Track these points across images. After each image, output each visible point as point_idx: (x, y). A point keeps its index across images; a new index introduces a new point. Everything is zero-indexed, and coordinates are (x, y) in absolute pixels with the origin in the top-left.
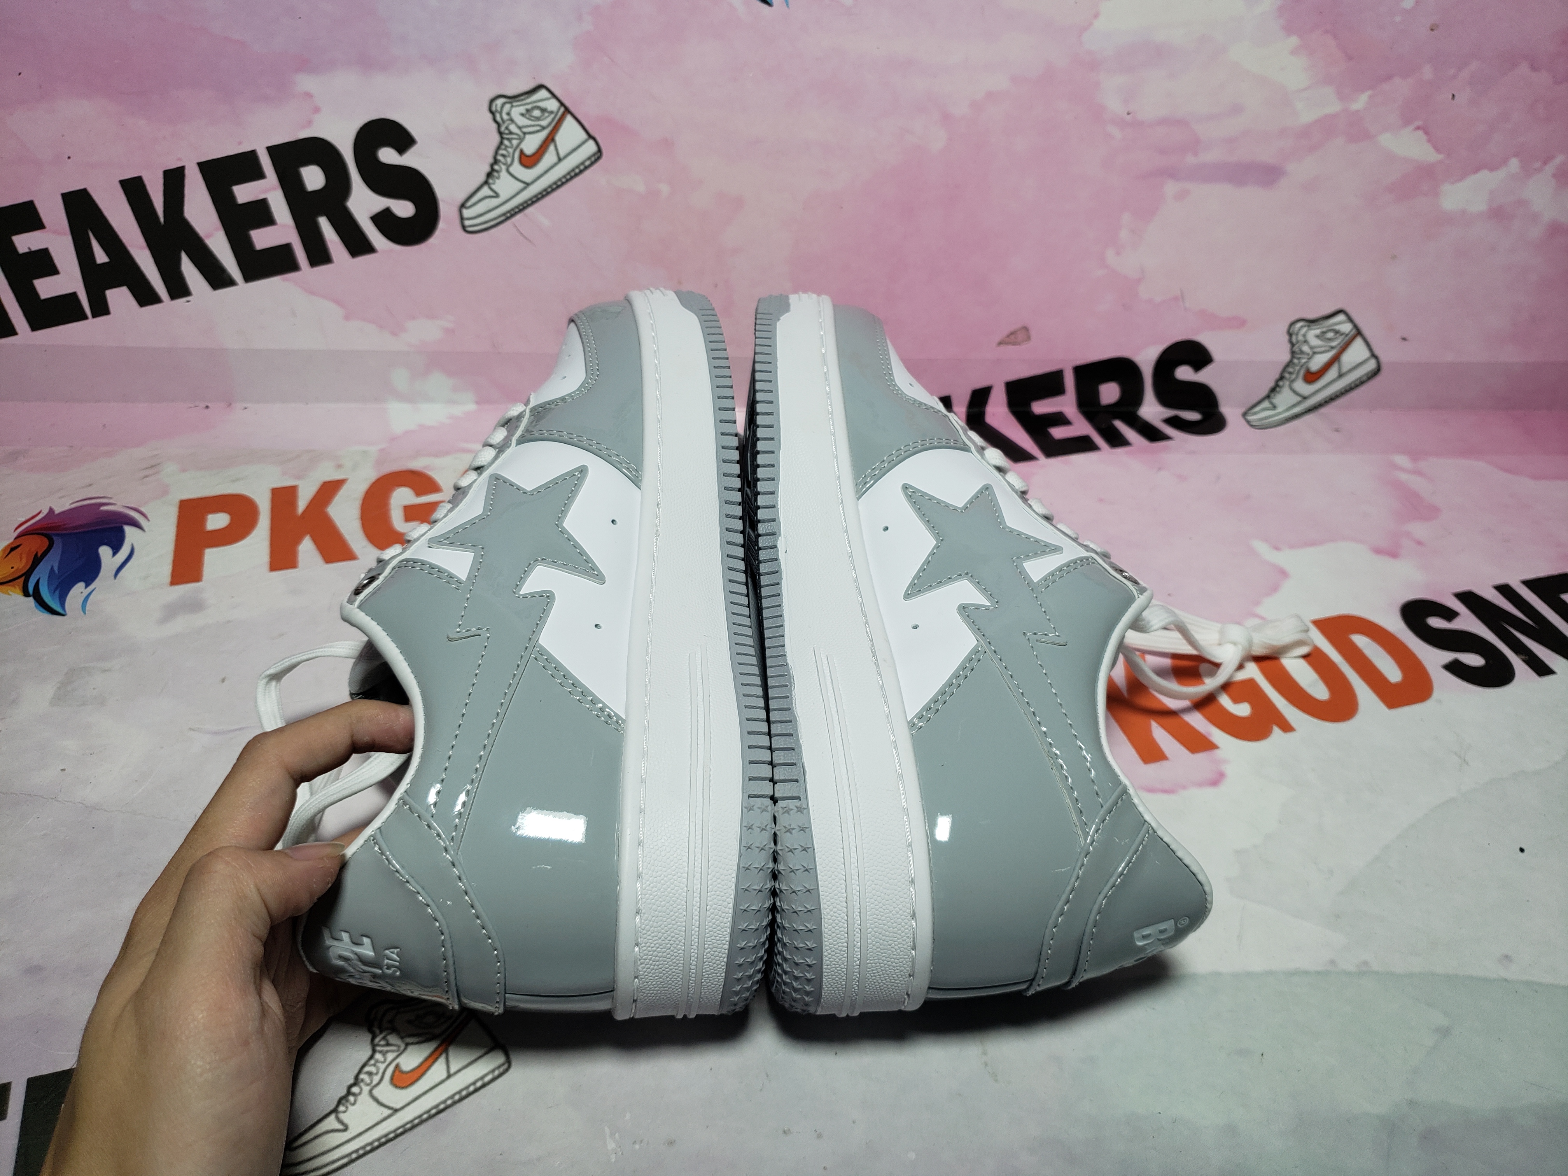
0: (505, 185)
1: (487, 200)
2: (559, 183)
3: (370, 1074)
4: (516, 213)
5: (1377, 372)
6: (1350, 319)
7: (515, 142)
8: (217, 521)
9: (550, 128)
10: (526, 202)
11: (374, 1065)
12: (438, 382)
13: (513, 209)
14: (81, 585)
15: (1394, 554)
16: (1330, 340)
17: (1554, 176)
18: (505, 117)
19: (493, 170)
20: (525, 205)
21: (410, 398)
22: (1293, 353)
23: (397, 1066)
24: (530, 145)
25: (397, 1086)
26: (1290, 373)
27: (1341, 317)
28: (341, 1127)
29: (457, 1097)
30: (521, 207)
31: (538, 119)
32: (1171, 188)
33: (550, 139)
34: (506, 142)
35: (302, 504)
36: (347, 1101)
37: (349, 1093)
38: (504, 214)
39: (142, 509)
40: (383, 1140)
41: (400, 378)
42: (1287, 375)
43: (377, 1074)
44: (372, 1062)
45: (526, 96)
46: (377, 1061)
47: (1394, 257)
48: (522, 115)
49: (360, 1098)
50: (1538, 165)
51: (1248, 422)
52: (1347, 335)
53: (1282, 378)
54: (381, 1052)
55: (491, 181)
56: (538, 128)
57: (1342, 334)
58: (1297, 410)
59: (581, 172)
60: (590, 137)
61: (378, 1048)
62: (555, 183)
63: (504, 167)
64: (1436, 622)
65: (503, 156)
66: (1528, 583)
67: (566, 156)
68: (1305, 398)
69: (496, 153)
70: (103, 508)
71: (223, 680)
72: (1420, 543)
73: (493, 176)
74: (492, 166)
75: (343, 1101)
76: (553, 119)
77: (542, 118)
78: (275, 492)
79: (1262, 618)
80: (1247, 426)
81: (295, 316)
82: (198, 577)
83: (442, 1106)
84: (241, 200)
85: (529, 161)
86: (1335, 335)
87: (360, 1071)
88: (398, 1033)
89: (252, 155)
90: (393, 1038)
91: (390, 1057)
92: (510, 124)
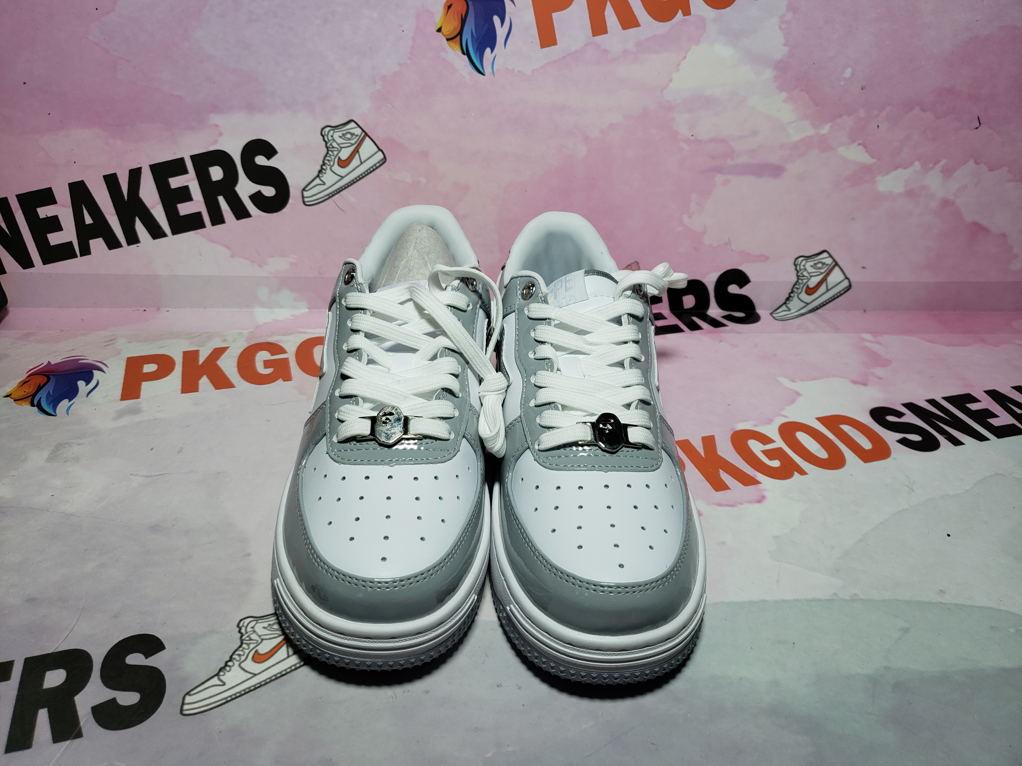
0: (329, 178)
1: (319, 186)
2: (361, 176)
3: (239, 655)
4: (335, 194)
5: (849, 287)
6: (831, 256)
7: (335, 153)
8: (149, 368)
9: (356, 145)
11: (242, 650)
12: (286, 295)
13: (333, 192)
14: (67, 400)
15: (865, 384)
16: (820, 268)
17: (942, 172)
18: (330, 138)
19: (322, 169)
20: (341, 189)
21: (268, 305)
22: (798, 276)
23: (256, 651)
24: (344, 154)
25: (255, 662)
26: (797, 288)
27: (825, 255)
28: (221, 683)
29: (293, 668)
30: (338, 191)
31: (349, 139)
32: (719, 178)
33: (356, 151)
34: (330, 153)
35: (201, 360)
36: (225, 670)
37: (226, 665)
38: (328, 195)
40: (247, 690)
41: (263, 293)
42: (795, 290)
43: (244, 655)
44: (241, 649)
45: (343, 126)
46: (244, 648)
47: (853, 219)
48: (340, 137)
49: (233, 668)
50: (931, 165)
51: (774, 317)
52: (830, 266)
53: (792, 292)
54: (246, 644)
55: (321, 175)
56: (349, 144)
57: (827, 265)
58: (803, 311)
59: (374, 170)
60: (380, 150)
61: (244, 642)
62: (358, 177)
63: (329, 167)
64: (891, 418)
65: (328, 160)
66: (946, 399)
67: (365, 161)
68: (808, 304)
69: (324, 159)
70: (80, 361)
71: (152, 449)
72: (880, 378)
73: (322, 172)
74: (322, 166)
75: (223, 670)
76: (358, 139)
77: (352, 139)
78: (185, 353)
79: (786, 417)
80: (774, 319)
81: (201, 255)
82: (137, 396)
83: (284, 673)
84: (173, 186)
85: (343, 164)
86: (823, 265)
87: (233, 654)
88: (257, 634)
89: (182, 160)
90: (254, 636)
91: (252, 646)
92: (333, 142)
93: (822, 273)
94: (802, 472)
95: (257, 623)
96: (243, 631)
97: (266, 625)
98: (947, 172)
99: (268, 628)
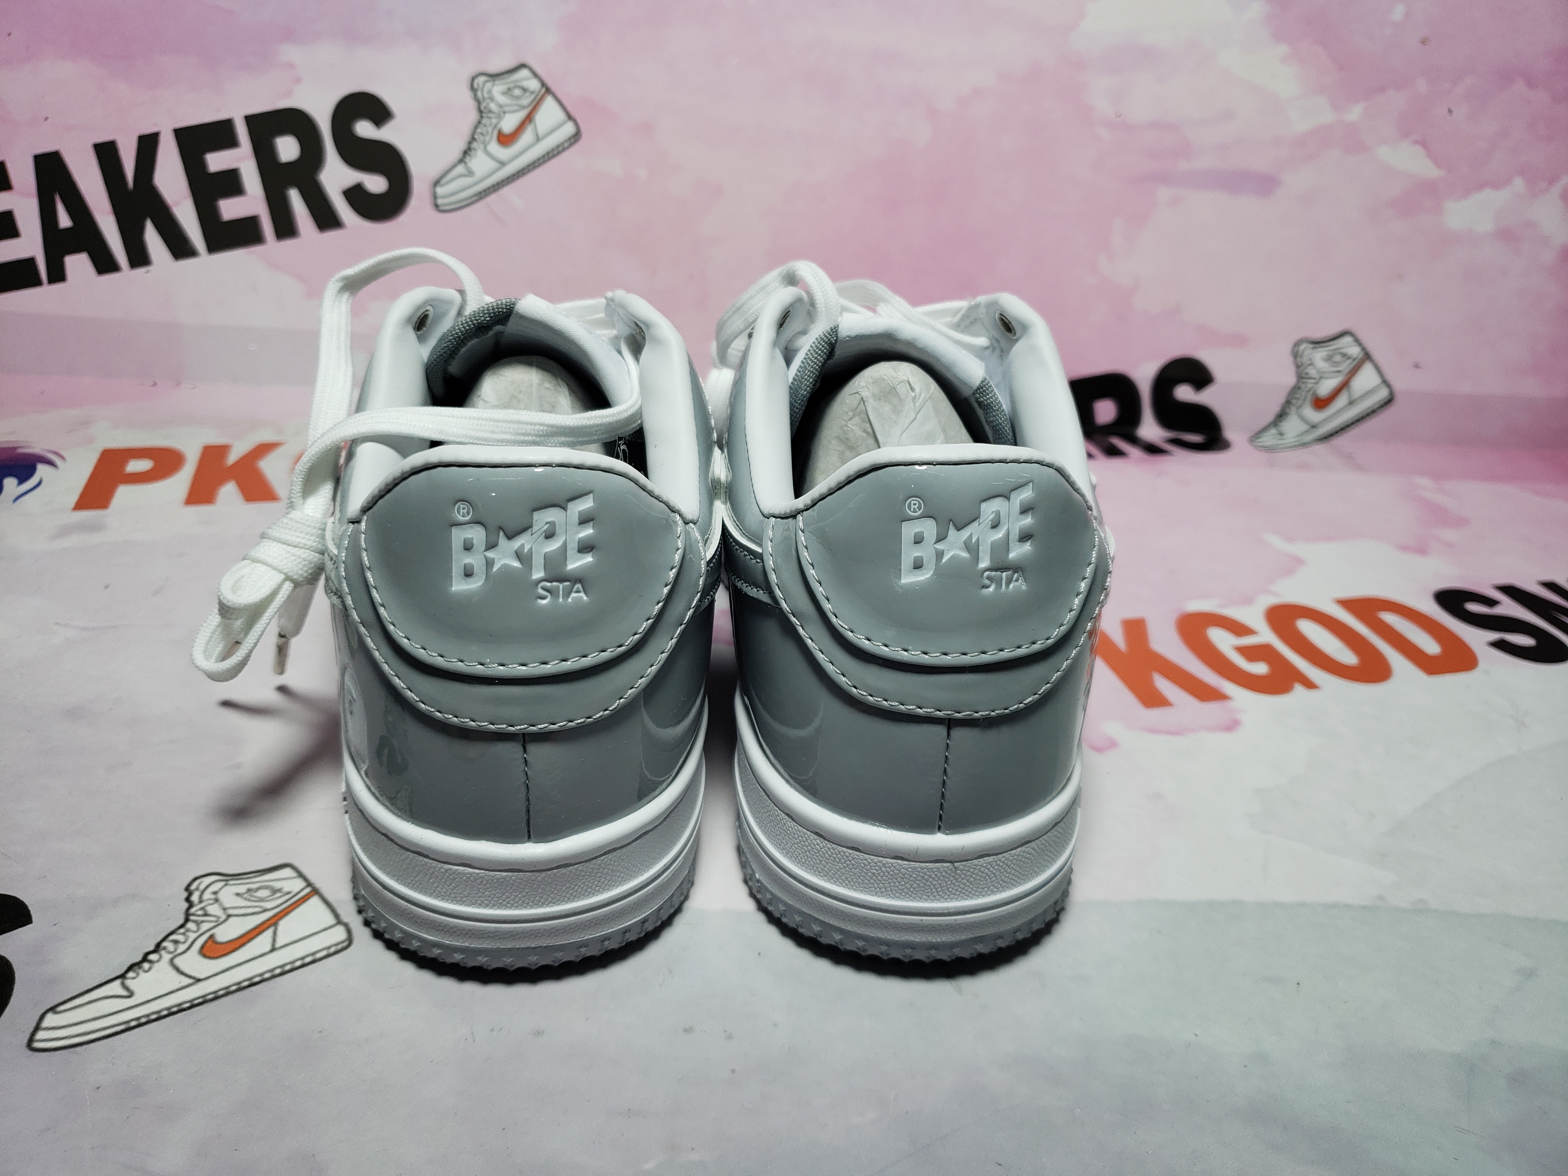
0: (481, 164)
1: (463, 178)
2: (536, 164)
3: (176, 942)
4: (490, 194)
5: (1389, 402)
6: (1357, 341)
8: (139, 466)
9: (530, 108)
10: (501, 182)
11: (184, 934)
13: (485, 189)
15: (1421, 550)
16: (1338, 363)
17: (1562, 198)
18: (486, 95)
19: (469, 148)
20: (500, 185)
22: (1299, 376)
23: (212, 936)
24: (509, 124)
25: (205, 956)
26: (1297, 398)
27: (1348, 339)
28: (125, 993)
29: (278, 971)
30: (496, 187)
31: (518, 98)
32: (1164, 193)
33: (529, 119)
34: (485, 120)
35: (232, 460)
36: (141, 967)
37: (145, 959)
38: (477, 194)
39: (61, 453)
40: (175, 1009)
42: (1293, 400)
43: (184, 942)
44: (182, 931)
45: (507, 75)
46: (188, 930)
47: (1400, 277)
48: (503, 93)
49: (156, 965)
50: (1544, 185)
51: (1256, 446)
52: (1354, 359)
53: (1288, 404)
54: (194, 921)
55: (466, 159)
56: (518, 107)
57: (1352, 357)
58: (1306, 439)
59: (560, 153)
60: (570, 117)
61: (192, 918)
62: (532, 164)
63: (481, 146)
64: (1475, 608)
65: (482, 133)
67: (544, 137)
68: (1314, 427)
69: (474, 131)
70: (19, 450)
71: (106, 587)
72: (1450, 545)
73: (470, 154)
74: (468, 144)
75: (136, 968)
77: (522, 97)
78: (207, 448)
79: (1277, 595)
80: (1255, 449)
82: (103, 506)
83: (257, 979)
84: (212, 168)
85: (507, 140)
86: (1344, 358)
87: (164, 939)
88: (221, 905)
90: (214, 909)
91: (205, 927)
92: (490, 102)
93: (1339, 373)
94: (1310, 685)
95: (226, 885)
96: (195, 898)
97: (242, 889)
99: (245, 896)
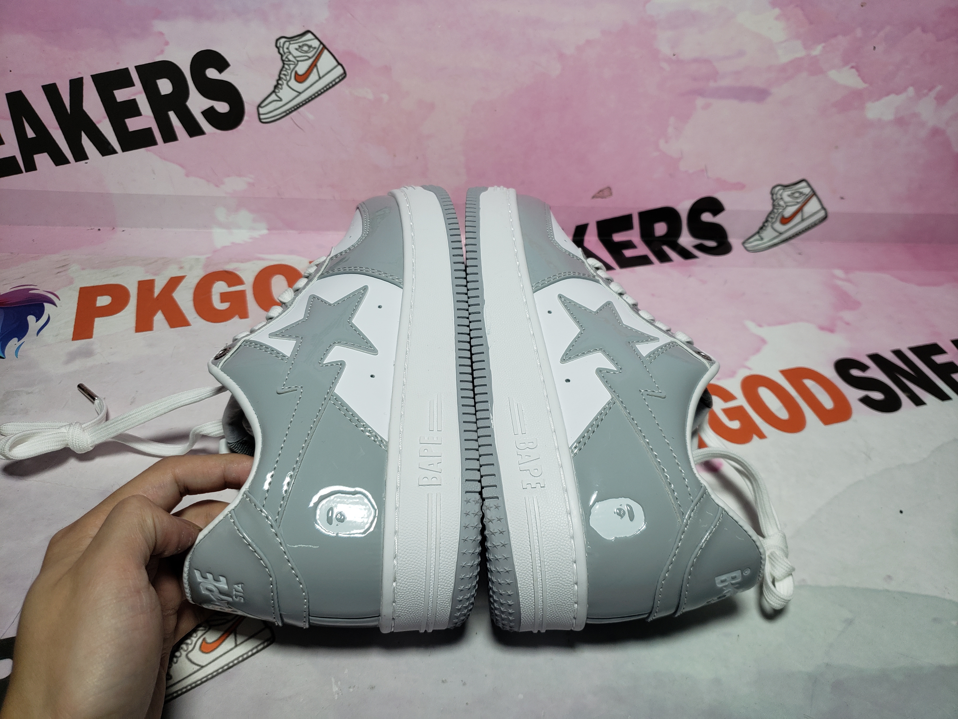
0: (286, 93)
1: (275, 103)
2: (320, 93)
3: (187, 644)
4: (292, 111)
5: (825, 218)
6: (809, 185)
7: (292, 67)
8: (103, 301)
9: (314, 58)
10: (299, 104)
11: (190, 639)
12: (244, 216)
13: (290, 109)
14: (15, 339)
15: (831, 330)
16: (797, 198)
17: (936, 98)
18: (286, 50)
19: (278, 84)
20: (298, 106)
21: (227, 226)
22: (774, 206)
23: (204, 639)
24: (302, 68)
25: (203, 652)
26: (772, 218)
27: (804, 184)
30: (296, 107)
31: (306, 52)
32: (700, 102)
33: (314, 65)
34: (286, 66)
35: (157, 291)
38: (285, 112)
39: (55, 293)
40: (194, 685)
41: (221, 214)
42: (770, 219)
43: (191, 644)
44: (189, 637)
45: (299, 37)
46: (192, 636)
47: (837, 147)
48: (296, 49)
49: (180, 659)
50: (925, 91)
51: (746, 248)
52: (807, 195)
53: (767, 221)
55: (277, 91)
56: (306, 58)
57: (804, 194)
58: (776, 241)
59: (333, 86)
60: (339, 64)
62: (317, 93)
63: (285, 82)
64: (855, 372)
65: (284, 75)
66: (912, 349)
67: (324, 76)
68: (781, 234)
69: (280, 73)
70: (30, 292)
72: (848, 324)
73: (279, 87)
74: (278, 81)
76: (316, 52)
77: (309, 51)
78: (141, 283)
79: (749, 369)
80: (745, 250)
81: (154, 173)
82: (90, 336)
83: (231, 664)
84: (119, 99)
85: (301, 78)
86: (800, 195)
89: (126, 70)
91: (200, 634)
92: (288, 55)
93: (798, 203)
94: (762, 436)
98: (942, 99)
